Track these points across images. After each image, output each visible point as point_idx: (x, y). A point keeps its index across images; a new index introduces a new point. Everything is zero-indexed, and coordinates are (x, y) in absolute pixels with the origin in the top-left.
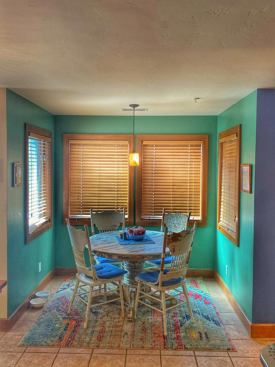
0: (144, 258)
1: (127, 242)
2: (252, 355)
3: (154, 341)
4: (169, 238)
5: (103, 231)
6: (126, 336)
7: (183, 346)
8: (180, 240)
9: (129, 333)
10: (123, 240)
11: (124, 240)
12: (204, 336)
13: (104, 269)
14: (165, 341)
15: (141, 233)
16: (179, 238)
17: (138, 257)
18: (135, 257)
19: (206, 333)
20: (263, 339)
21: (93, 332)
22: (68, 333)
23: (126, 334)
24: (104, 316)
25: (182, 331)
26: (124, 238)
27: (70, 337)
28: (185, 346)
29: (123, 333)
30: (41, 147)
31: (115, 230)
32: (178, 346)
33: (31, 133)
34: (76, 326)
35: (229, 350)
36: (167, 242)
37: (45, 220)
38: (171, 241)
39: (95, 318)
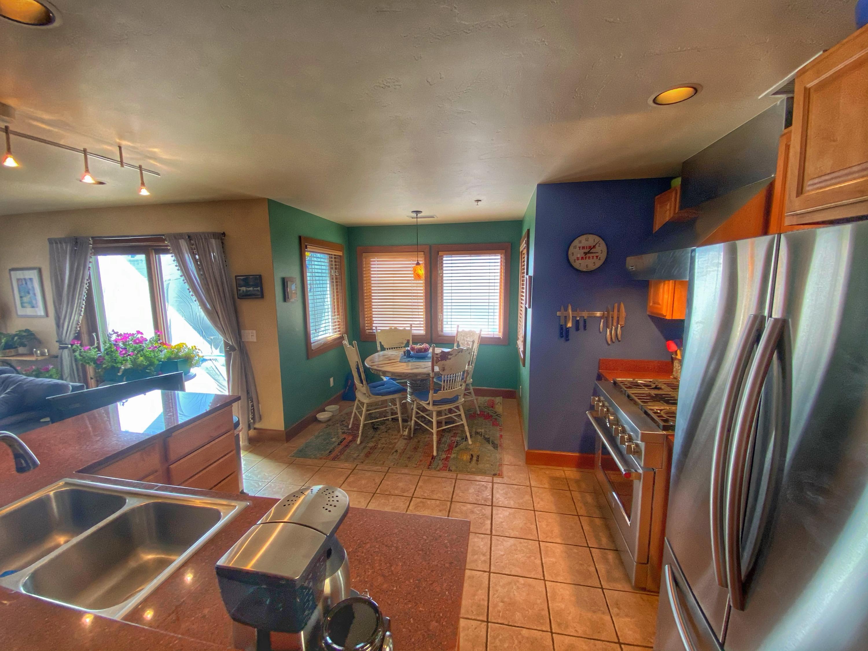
0: (417, 376)
1: (409, 359)
2: (518, 482)
3: (421, 461)
4: (437, 356)
5: (390, 348)
6: (395, 454)
7: (448, 467)
8: (450, 359)
9: (399, 451)
10: (405, 357)
11: (407, 357)
12: (475, 458)
13: (385, 386)
14: (432, 461)
15: (423, 350)
16: (449, 357)
17: (411, 375)
18: (408, 375)
19: (478, 456)
20: (538, 466)
21: (364, 448)
22: (341, 447)
23: (396, 451)
24: (383, 432)
25: (455, 452)
26: (407, 355)
27: (339, 452)
28: (449, 468)
29: (394, 451)
30: (332, 261)
31: (402, 347)
32: (443, 467)
33: (308, 246)
34: (351, 441)
35: (495, 475)
36: (435, 361)
37: (339, 336)
38: (440, 359)
39: (374, 433)
